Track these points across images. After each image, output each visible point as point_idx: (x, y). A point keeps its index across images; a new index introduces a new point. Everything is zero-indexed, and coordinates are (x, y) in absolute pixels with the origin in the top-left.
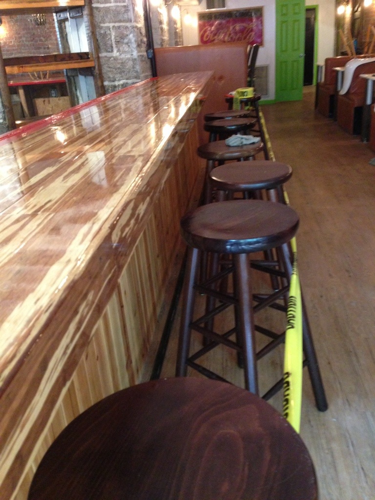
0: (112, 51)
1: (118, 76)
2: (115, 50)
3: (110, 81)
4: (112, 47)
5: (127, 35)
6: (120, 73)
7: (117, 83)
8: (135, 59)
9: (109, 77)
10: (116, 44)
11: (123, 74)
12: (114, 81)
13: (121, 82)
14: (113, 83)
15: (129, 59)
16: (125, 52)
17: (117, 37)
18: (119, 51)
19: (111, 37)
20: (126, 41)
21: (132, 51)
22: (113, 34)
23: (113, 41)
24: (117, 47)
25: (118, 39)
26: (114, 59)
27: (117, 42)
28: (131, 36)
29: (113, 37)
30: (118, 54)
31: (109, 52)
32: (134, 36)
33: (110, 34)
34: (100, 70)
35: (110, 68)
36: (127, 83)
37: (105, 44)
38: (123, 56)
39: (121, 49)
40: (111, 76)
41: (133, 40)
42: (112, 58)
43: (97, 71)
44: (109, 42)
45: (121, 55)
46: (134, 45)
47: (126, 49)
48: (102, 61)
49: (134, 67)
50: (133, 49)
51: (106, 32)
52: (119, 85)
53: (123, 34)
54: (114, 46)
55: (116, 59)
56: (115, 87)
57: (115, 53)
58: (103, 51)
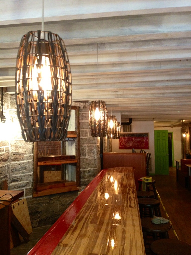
0: (86, 156)
1: (87, 167)
2: (87, 156)
3: (83, 169)
4: (86, 154)
5: (93, 149)
6: (88, 165)
7: (86, 170)
8: (95, 159)
9: (83, 167)
10: (88, 153)
11: (89, 166)
12: (85, 169)
13: (88, 169)
14: (84, 170)
15: (93, 159)
16: (91, 156)
17: (89, 150)
18: (89, 156)
19: (86, 150)
20: (92, 152)
21: (95, 156)
22: (87, 149)
23: (87, 152)
24: (88, 154)
25: (89, 151)
26: (86, 159)
27: (88, 152)
28: (95, 150)
29: (87, 150)
30: (88, 157)
31: (85, 156)
32: (96, 150)
33: (86, 149)
34: (79, 164)
35: (84, 163)
36: (91, 170)
37: (83, 153)
38: (90, 158)
39: (90, 155)
40: (84, 167)
41: (95, 152)
42: (85, 159)
43: (78, 164)
44: (85, 152)
45: (89, 157)
46: (96, 154)
47: (92, 155)
48: (81, 160)
49: (94, 163)
50: (95, 155)
51: (84, 148)
52: (87, 171)
53: (91, 149)
54: (87, 153)
55: (87, 159)
56: (85, 171)
57: (87, 157)
58: (82, 156)
